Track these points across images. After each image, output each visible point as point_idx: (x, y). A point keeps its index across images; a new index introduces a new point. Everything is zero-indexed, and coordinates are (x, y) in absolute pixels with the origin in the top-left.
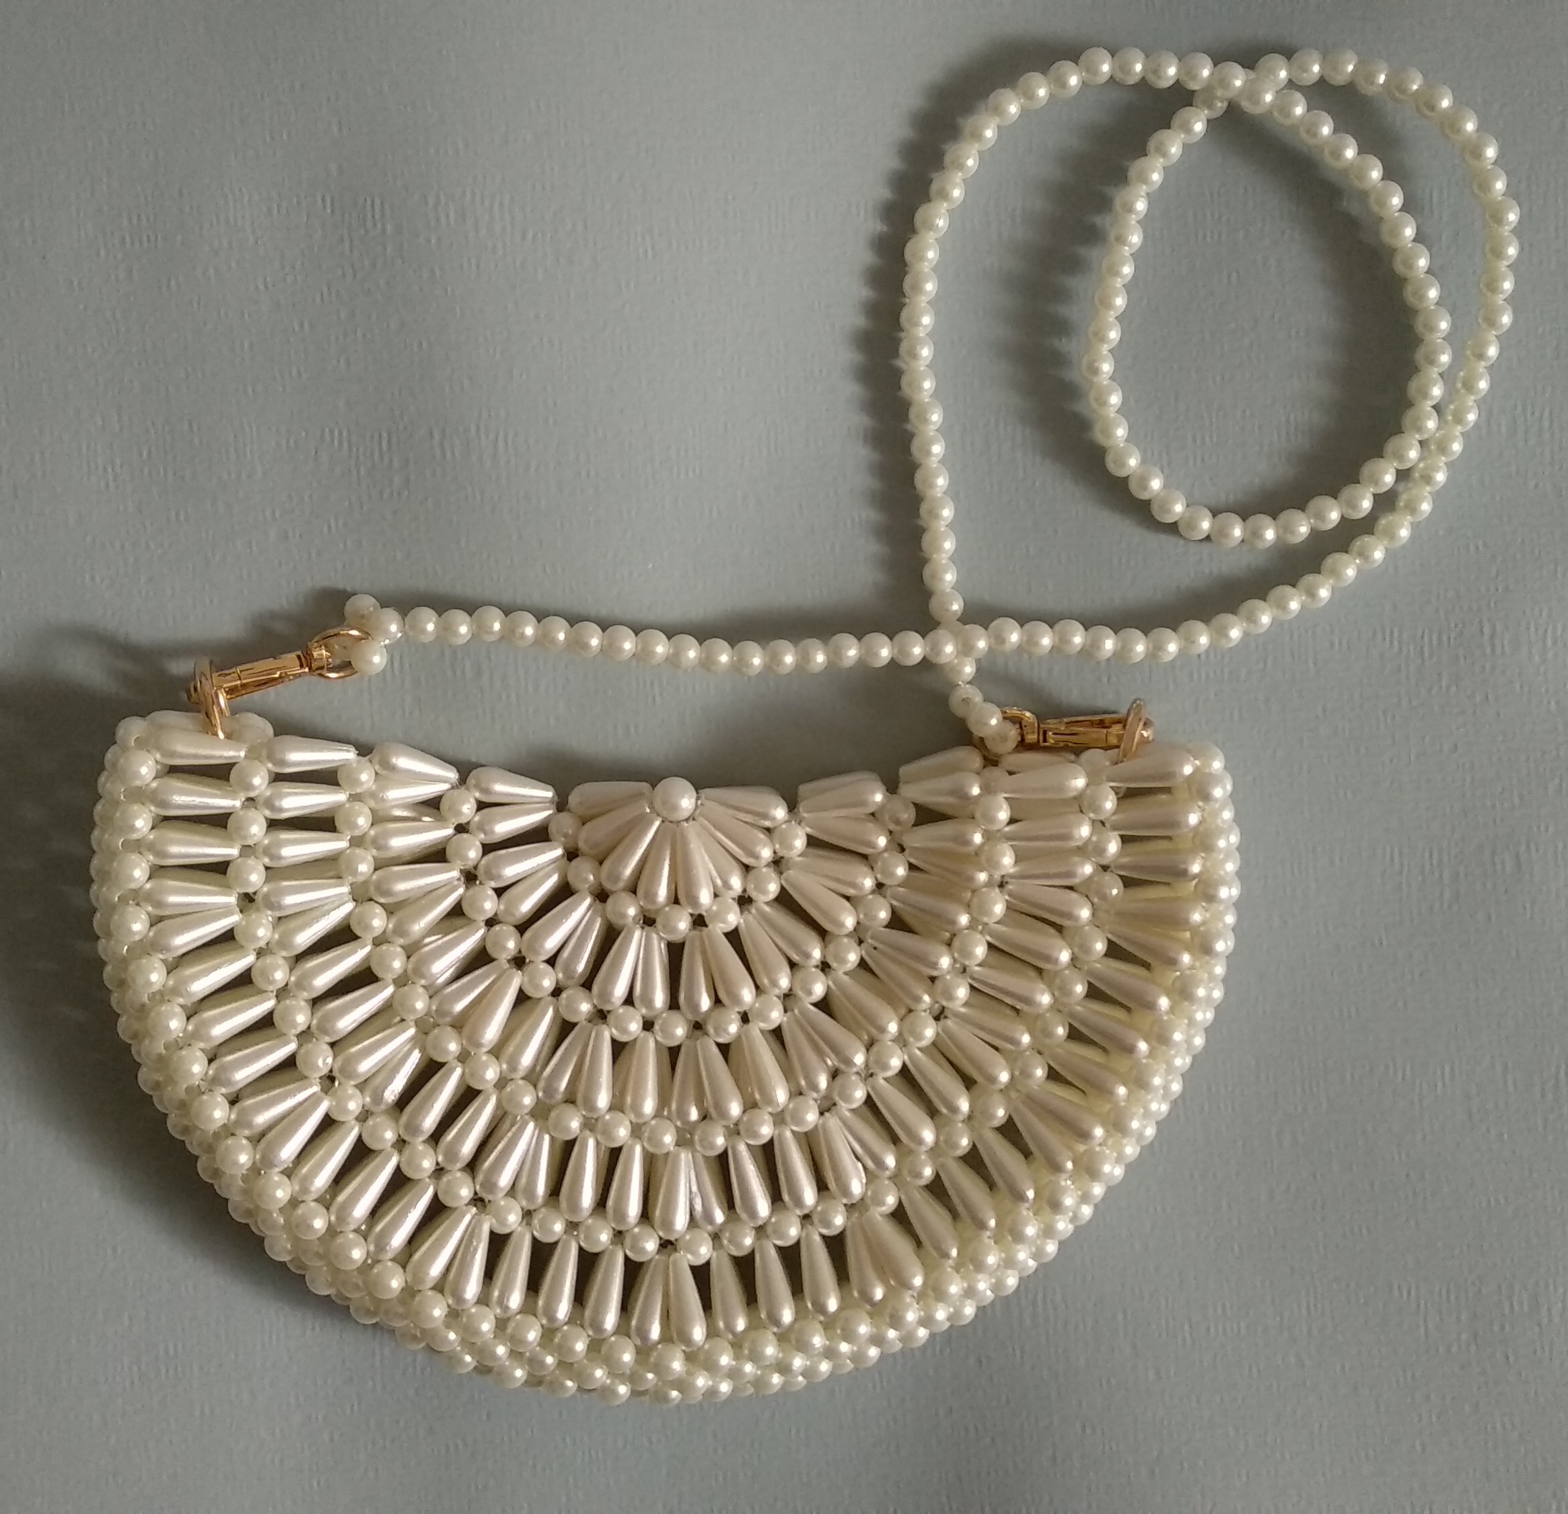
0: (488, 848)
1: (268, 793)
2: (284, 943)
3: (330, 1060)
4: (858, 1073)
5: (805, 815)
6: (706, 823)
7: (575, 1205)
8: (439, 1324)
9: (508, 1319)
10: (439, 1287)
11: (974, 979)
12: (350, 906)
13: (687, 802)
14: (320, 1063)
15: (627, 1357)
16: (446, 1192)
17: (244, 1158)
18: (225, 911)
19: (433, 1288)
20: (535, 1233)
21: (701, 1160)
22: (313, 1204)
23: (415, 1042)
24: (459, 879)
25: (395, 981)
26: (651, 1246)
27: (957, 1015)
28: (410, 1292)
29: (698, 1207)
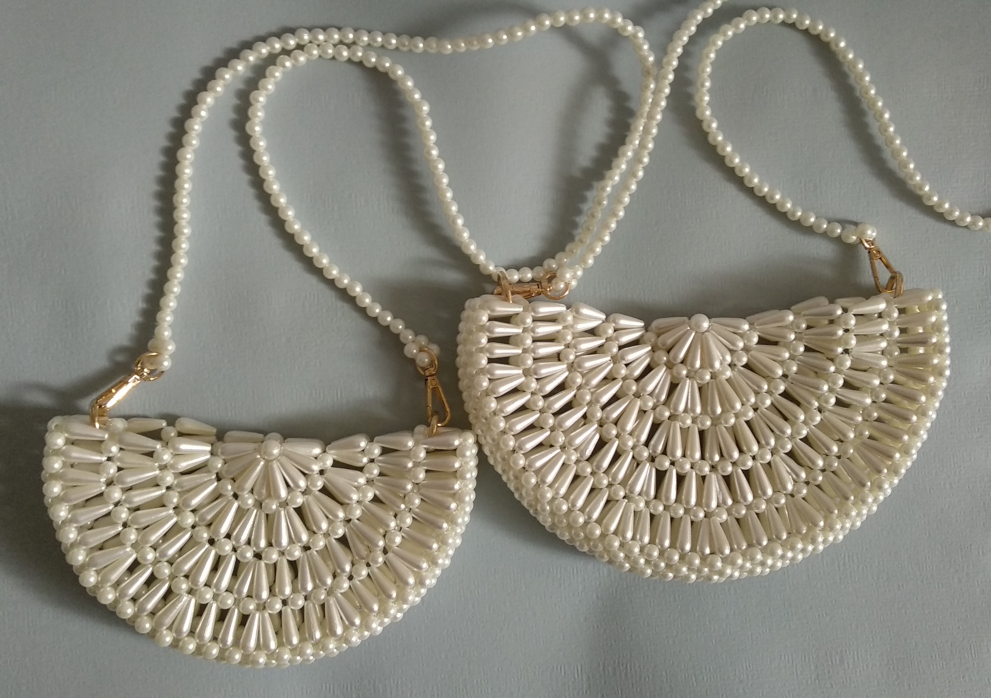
0: (621, 348)
1: (532, 326)
2: (540, 390)
3: (564, 438)
4: (788, 437)
5: (757, 327)
6: (714, 333)
7: (668, 498)
8: (616, 549)
9: (644, 547)
10: (615, 533)
11: (837, 394)
12: (567, 374)
13: (706, 325)
14: (560, 440)
15: (697, 561)
16: (614, 494)
17: (533, 481)
18: (517, 377)
19: (613, 534)
20: (651, 510)
21: (720, 477)
22: (561, 499)
23: (596, 430)
24: (610, 360)
25: (587, 404)
26: (702, 515)
27: (829, 411)
28: (603, 535)
29: (721, 498)
